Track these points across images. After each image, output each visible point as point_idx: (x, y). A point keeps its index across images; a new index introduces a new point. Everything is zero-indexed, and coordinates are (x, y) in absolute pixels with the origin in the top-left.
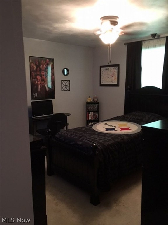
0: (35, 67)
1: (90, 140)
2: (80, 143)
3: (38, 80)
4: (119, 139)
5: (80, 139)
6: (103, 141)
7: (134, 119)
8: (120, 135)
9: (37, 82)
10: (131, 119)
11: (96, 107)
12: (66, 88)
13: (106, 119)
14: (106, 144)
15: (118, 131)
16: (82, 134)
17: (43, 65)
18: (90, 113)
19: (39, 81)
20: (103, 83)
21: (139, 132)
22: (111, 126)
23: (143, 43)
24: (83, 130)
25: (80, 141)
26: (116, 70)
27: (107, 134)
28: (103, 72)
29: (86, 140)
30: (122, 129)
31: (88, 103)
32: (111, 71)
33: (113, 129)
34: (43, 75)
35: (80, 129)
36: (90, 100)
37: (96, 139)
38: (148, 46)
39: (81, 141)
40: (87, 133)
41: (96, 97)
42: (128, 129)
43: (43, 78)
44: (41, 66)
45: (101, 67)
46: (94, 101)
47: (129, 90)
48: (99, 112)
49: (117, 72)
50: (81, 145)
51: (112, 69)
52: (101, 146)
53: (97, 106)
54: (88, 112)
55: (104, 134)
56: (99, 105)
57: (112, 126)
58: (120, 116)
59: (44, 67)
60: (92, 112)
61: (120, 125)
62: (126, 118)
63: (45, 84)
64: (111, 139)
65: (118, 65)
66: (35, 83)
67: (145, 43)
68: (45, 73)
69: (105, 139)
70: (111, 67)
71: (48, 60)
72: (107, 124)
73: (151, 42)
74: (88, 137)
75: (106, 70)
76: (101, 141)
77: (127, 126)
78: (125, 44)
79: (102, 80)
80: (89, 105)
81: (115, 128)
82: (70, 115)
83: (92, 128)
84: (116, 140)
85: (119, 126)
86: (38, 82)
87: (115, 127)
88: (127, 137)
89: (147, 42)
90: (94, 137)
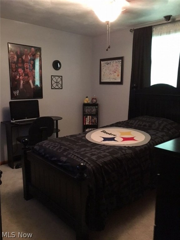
0: (16, 57)
1: (79, 156)
2: (64, 159)
3: (19, 74)
4: (120, 154)
5: (65, 154)
6: (96, 157)
7: (141, 125)
8: (120, 148)
9: (18, 77)
10: (137, 126)
11: (94, 110)
12: (58, 86)
13: (105, 125)
14: (100, 162)
15: (119, 142)
16: (69, 146)
17: (26, 55)
18: (87, 117)
19: (22, 75)
20: (104, 80)
21: (146, 144)
22: (110, 134)
23: (154, 29)
24: (73, 139)
25: (64, 156)
26: (119, 65)
27: (103, 147)
28: (104, 66)
29: (73, 156)
30: (125, 139)
31: (85, 105)
32: (113, 66)
33: (113, 139)
34: (27, 69)
35: (69, 138)
36: (87, 101)
37: (87, 155)
38: (160, 33)
39: (66, 156)
40: (77, 144)
41: (94, 97)
42: (132, 139)
43: (26, 71)
44: (24, 56)
45: (102, 60)
46: (92, 102)
47: (135, 89)
48: (98, 115)
49: (121, 66)
50: (65, 162)
51: (114, 63)
52: (92, 165)
53: (96, 108)
54: (85, 115)
55: (100, 147)
56: (98, 107)
57: (112, 135)
58: (122, 122)
59: (28, 58)
60: (89, 115)
61: (122, 133)
62: (131, 124)
63: (29, 80)
64: (108, 154)
65: (122, 58)
66: (16, 77)
67: (156, 29)
68: (29, 65)
69: (99, 155)
70: (113, 61)
71: (33, 49)
72: (105, 132)
73: (164, 27)
74: (76, 151)
75: (107, 64)
76: (94, 158)
77: (131, 135)
78: (131, 31)
79: (102, 76)
80: (86, 107)
81: (115, 137)
82: (61, 119)
83: (85, 136)
84: (115, 156)
85: (120, 134)
86: (20, 77)
87: (115, 135)
88: (130, 151)
89: (159, 28)
90: (85, 150)
